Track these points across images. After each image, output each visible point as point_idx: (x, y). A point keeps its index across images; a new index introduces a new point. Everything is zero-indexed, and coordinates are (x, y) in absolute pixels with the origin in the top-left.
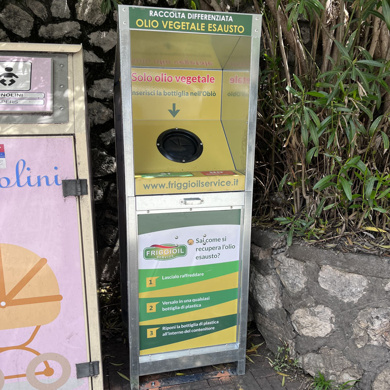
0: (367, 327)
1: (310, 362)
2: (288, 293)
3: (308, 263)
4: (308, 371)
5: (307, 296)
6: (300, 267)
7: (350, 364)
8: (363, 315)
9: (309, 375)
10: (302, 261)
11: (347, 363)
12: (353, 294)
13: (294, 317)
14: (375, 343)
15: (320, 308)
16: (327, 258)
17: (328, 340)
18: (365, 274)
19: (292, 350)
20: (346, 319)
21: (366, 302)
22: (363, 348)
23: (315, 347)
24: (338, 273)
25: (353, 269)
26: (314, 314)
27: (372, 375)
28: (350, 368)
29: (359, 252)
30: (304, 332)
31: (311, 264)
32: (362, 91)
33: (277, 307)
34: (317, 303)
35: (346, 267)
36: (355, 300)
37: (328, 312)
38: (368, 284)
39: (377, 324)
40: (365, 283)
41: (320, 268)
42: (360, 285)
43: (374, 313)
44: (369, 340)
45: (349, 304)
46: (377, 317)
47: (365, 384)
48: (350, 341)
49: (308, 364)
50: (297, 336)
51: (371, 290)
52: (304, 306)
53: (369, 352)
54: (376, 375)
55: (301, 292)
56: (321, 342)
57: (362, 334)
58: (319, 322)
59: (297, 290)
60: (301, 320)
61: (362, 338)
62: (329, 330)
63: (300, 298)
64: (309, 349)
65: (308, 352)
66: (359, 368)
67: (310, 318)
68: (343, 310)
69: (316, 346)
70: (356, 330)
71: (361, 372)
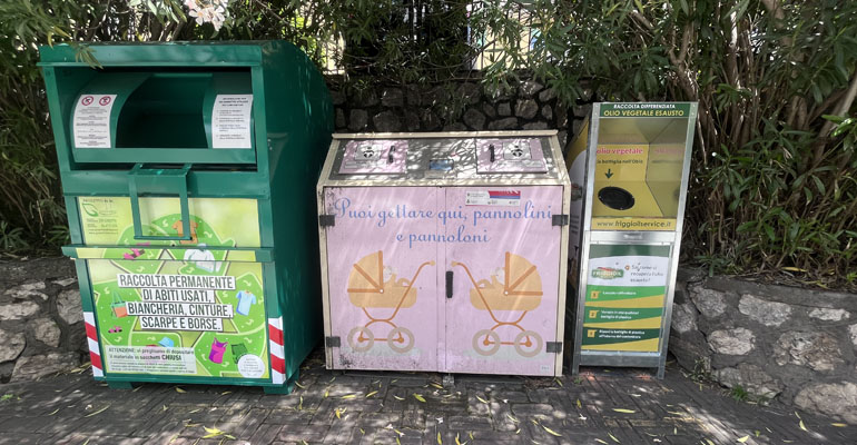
0: (790, 348)
1: (727, 375)
2: (705, 318)
3: (727, 293)
4: (725, 383)
5: (726, 320)
6: (719, 296)
7: (771, 379)
8: (785, 337)
9: (725, 387)
10: (720, 291)
11: (767, 378)
12: (775, 319)
13: (710, 338)
14: (798, 363)
15: (740, 330)
16: (748, 289)
17: (747, 358)
18: (789, 302)
19: (707, 366)
20: (768, 341)
21: (789, 326)
22: (784, 366)
23: (734, 364)
24: (760, 301)
25: (775, 298)
26: (733, 335)
27: (794, 391)
28: (770, 382)
29: (780, 284)
30: (721, 350)
31: (731, 294)
32: (787, 154)
33: (693, 330)
34: (736, 327)
35: (769, 297)
36: (778, 324)
37: (749, 334)
38: (792, 311)
39: (800, 346)
40: (788, 310)
41: (740, 296)
42: (784, 311)
43: (798, 336)
44: (792, 358)
45: (771, 328)
46: (801, 340)
47: (786, 398)
48: (770, 359)
49: (725, 377)
50: (713, 355)
51: (794, 316)
52: (723, 328)
53: (791, 369)
54: (798, 390)
55: (720, 317)
56: (739, 359)
57: (783, 354)
58: (738, 342)
59: (715, 315)
60: (719, 340)
61: (783, 358)
62: (749, 349)
63: (718, 322)
64: (726, 364)
65: (724, 367)
66: (780, 382)
67: (728, 339)
68: (764, 332)
69: (734, 362)
70: (777, 350)
71: (782, 386)
